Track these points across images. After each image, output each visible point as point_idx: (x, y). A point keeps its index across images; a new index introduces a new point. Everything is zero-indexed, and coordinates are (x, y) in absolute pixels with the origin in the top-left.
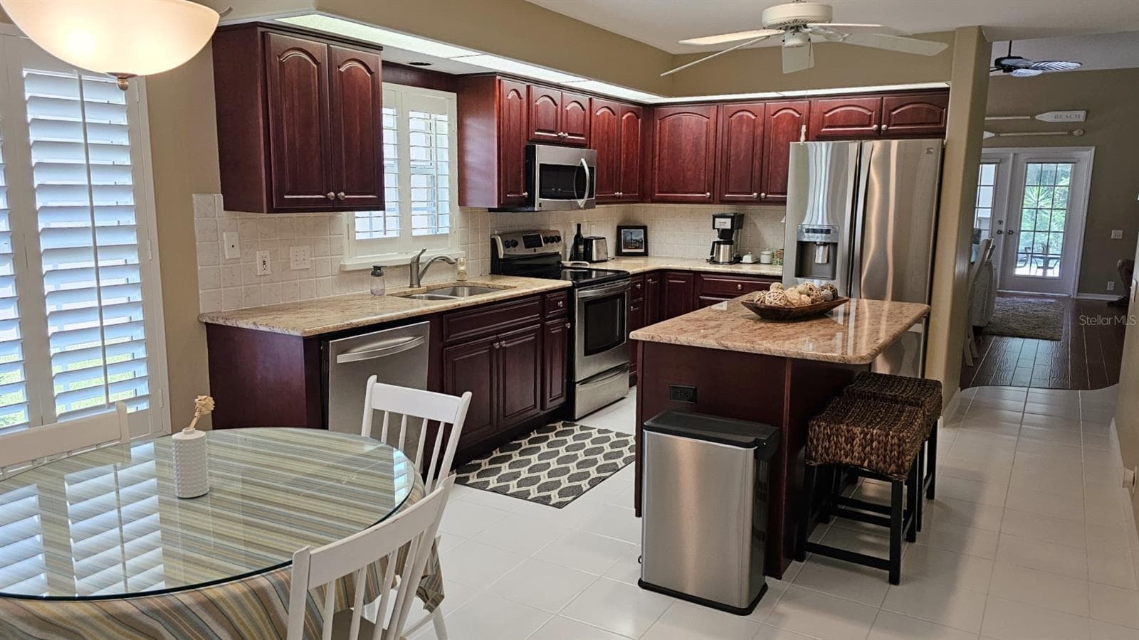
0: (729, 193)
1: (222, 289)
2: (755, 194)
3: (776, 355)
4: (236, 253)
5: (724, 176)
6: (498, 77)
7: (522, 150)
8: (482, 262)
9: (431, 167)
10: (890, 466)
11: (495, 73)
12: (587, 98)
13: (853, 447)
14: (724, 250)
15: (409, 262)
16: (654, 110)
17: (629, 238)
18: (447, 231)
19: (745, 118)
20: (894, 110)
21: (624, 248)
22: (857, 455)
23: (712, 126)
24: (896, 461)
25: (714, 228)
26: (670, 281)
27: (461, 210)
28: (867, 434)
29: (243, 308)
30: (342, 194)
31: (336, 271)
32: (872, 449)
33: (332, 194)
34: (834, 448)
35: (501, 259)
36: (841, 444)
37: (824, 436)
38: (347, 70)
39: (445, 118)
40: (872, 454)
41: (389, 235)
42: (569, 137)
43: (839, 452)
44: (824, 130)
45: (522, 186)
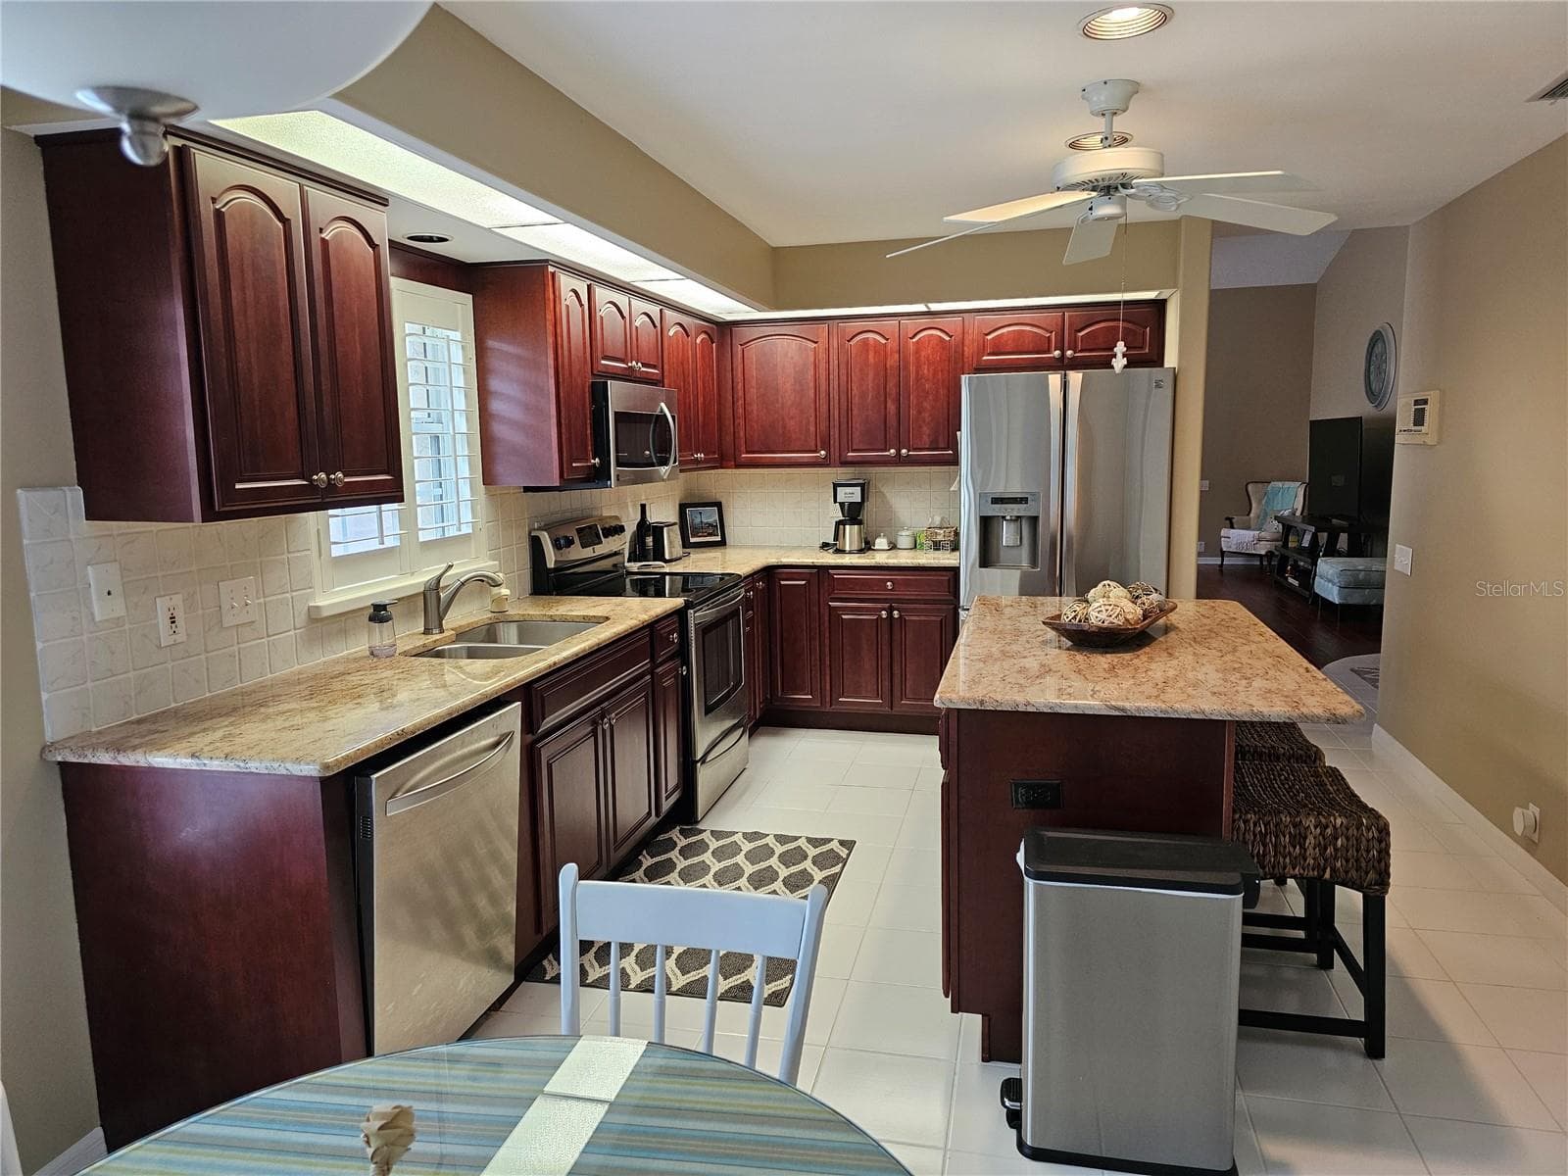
0: (853, 451)
1: (89, 684)
2: (892, 451)
3: (1214, 718)
4: (117, 607)
5: (844, 426)
6: (551, 269)
7: (587, 390)
8: (519, 576)
9: (430, 420)
10: (1367, 873)
11: (547, 261)
12: (657, 309)
13: (1305, 850)
14: (851, 532)
15: (422, 590)
16: (731, 331)
17: (697, 521)
18: (466, 530)
19: (872, 342)
20: (1080, 331)
21: (693, 536)
22: (1312, 862)
23: (822, 356)
24: (1376, 864)
25: (835, 502)
26: (783, 583)
27: (487, 492)
28: (1327, 827)
29: (135, 717)
30: (340, 475)
31: (301, 620)
32: (1336, 850)
33: (323, 475)
34: (1272, 853)
35: (550, 569)
36: (1285, 847)
37: (1255, 836)
38: (335, 236)
39: (456, 335)
40: (1336, 859)
41: (389, 543)
42: (643, 369)
43: (1281, 860)
44: (985, 358)
45: (590, 448)
